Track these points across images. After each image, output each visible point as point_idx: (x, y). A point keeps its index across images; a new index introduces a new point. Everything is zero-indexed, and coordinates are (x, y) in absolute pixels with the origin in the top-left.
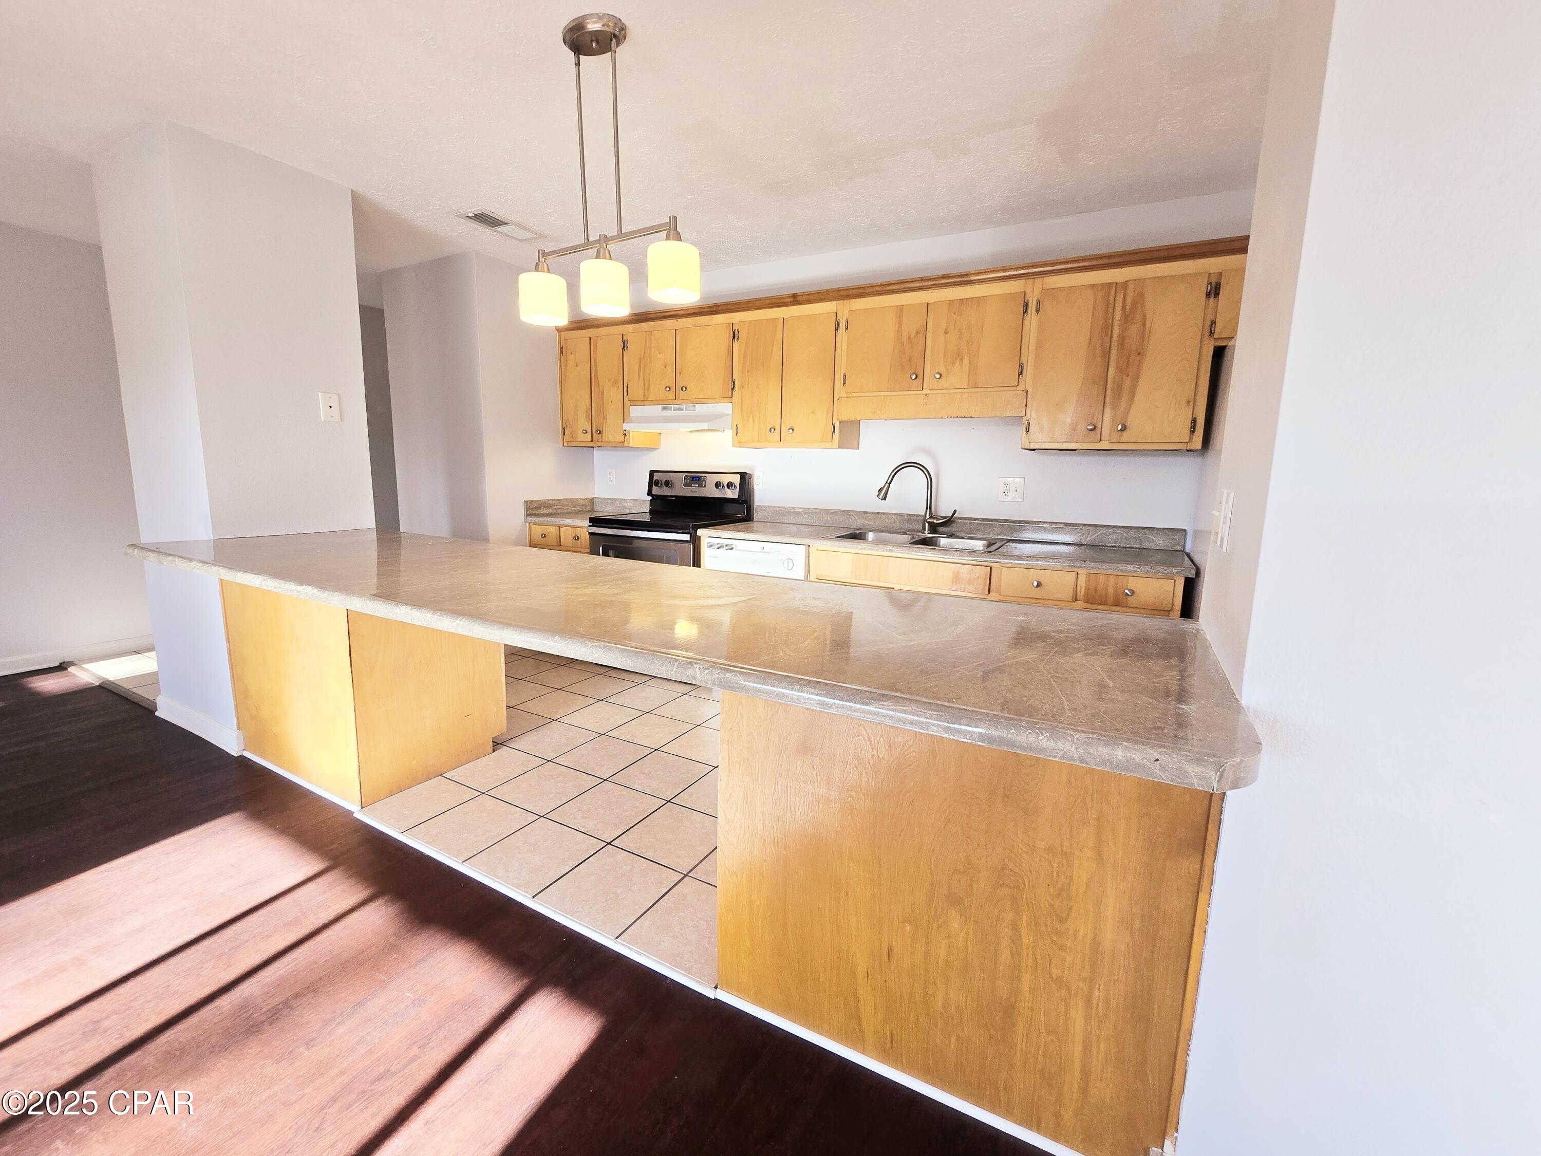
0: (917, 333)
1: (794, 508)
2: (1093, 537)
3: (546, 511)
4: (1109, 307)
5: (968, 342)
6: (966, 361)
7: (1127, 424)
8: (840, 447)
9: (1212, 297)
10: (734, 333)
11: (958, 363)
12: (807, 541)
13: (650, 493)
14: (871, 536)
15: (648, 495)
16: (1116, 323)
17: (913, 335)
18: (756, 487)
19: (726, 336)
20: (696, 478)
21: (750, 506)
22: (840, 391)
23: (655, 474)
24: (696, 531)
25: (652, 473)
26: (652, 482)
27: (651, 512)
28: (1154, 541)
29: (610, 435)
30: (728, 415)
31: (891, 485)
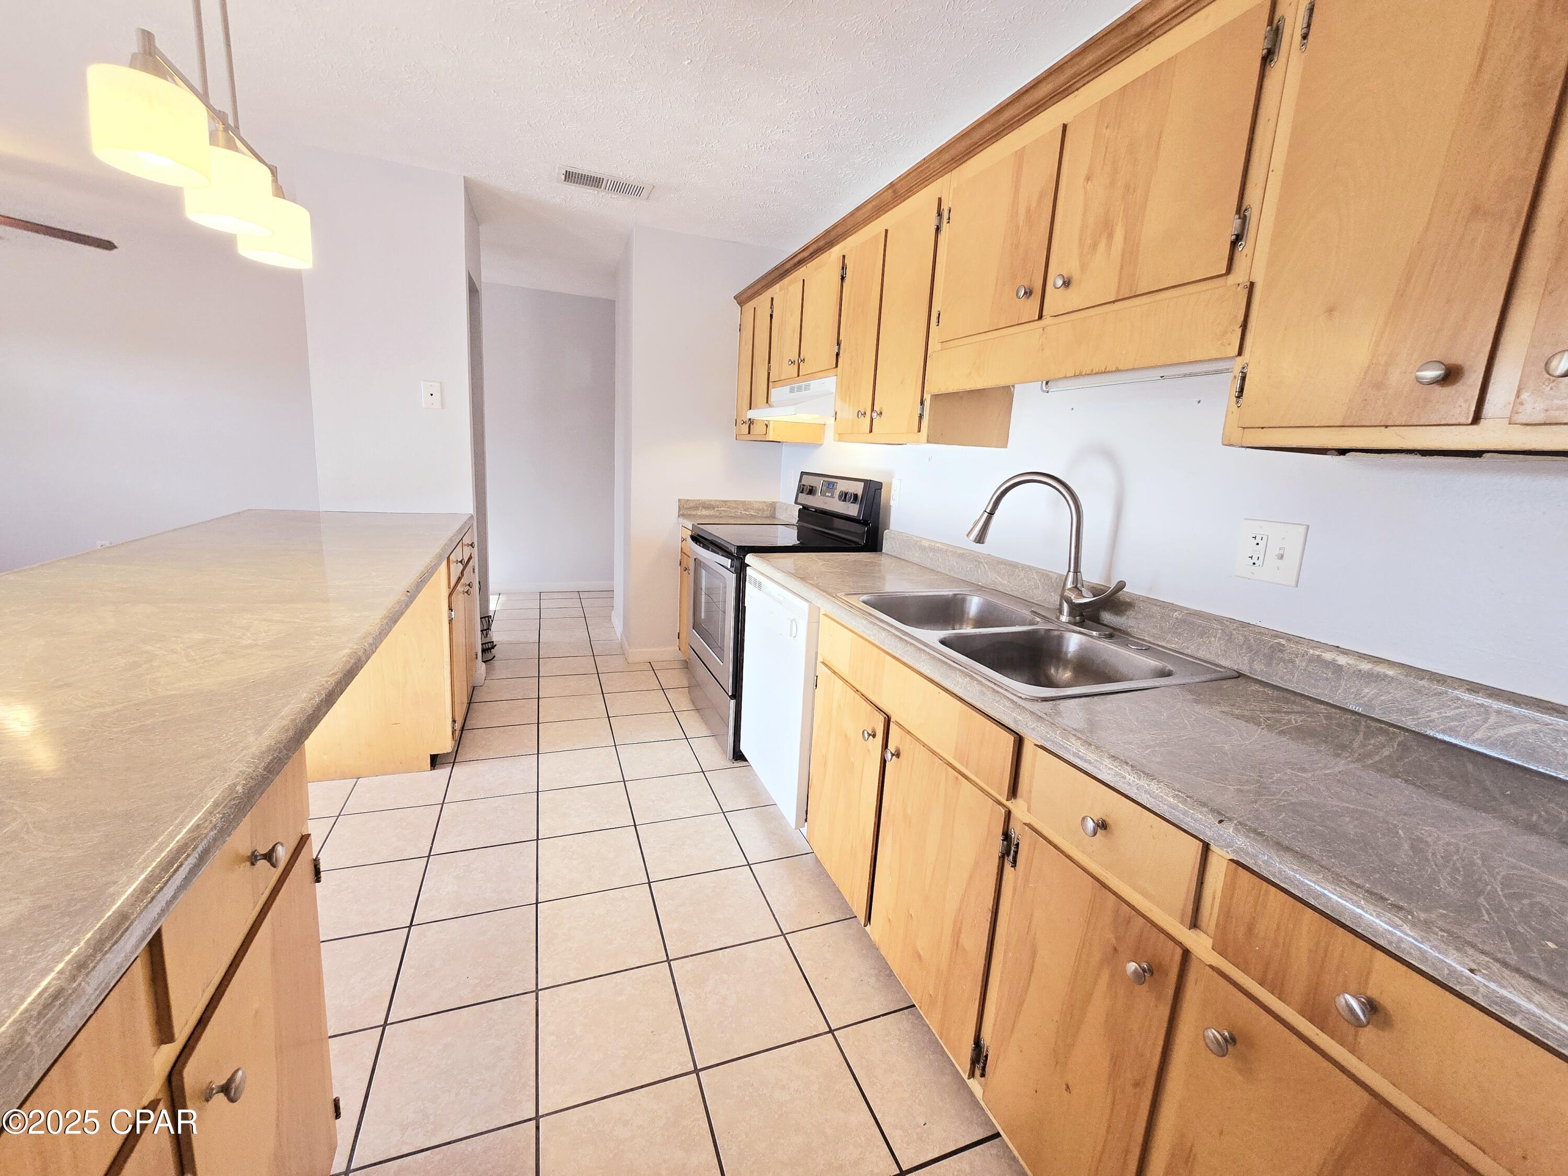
0: (1041, 197)
3: (705, 513)
5: (1126, 188)
6: (1119, 235)
8: (928, 442)
10: (843, 269)
11: (1103, 245)
13: (798, 504)
17: (1034, 205)
19: (837, 277)
20: (830, 485)
21: (876, 531)
22: (933, 340)
23: (803, 476)
24: (745, 556)
27: (798, 526)
30: (833, 393)
31: (994, 516)
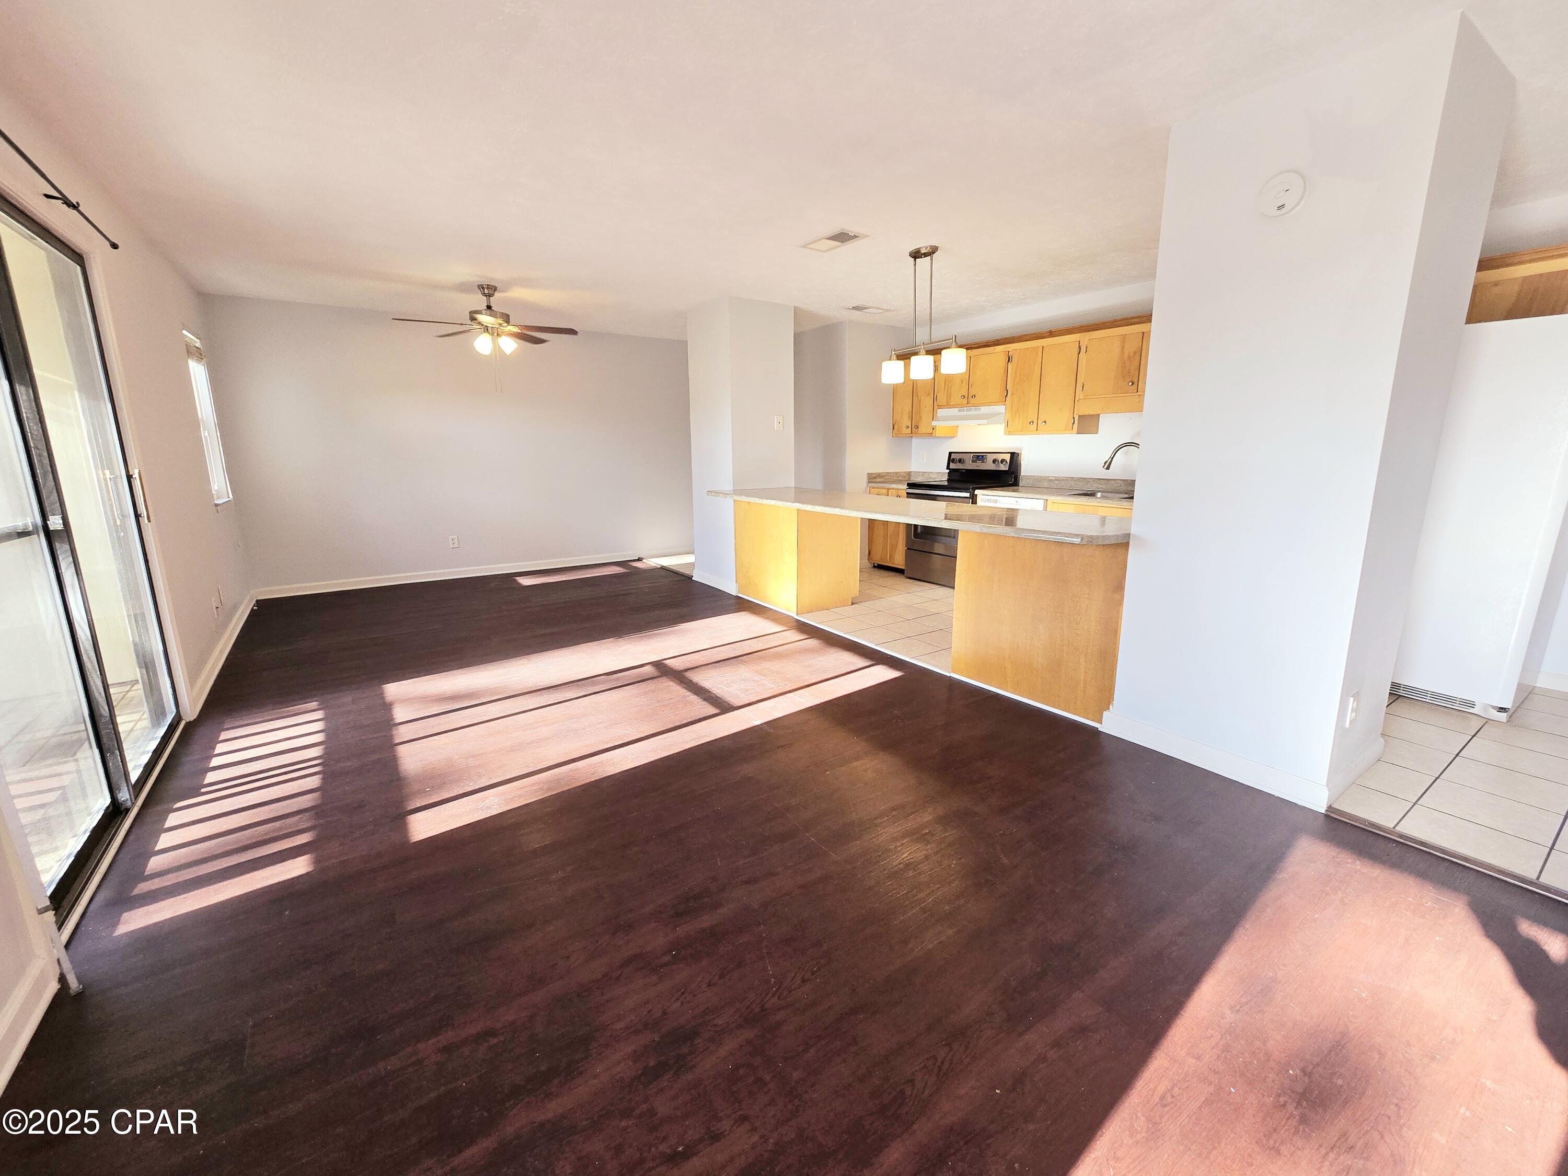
0: (1135, 353)
1: (1049, 477)
3: (880, 480)
8: (1079, 433)
10: (1009, 358)
12: (1045, 497)
13: (948, 468)
14: (1099, 495)
15: (947, 469)
17: (1131, 355)
18: (1022, 462)
19: (1004, 359)
20: (979, 457)
21: (1017, 476)
22: (1080, 395)
23: (952, 454)
24: (974, 491)
25: (950, 453)
26: (950, 460)
27: (948, 480)
29: (922, 429)
30: (1003, 413)
31: (1114, 459)
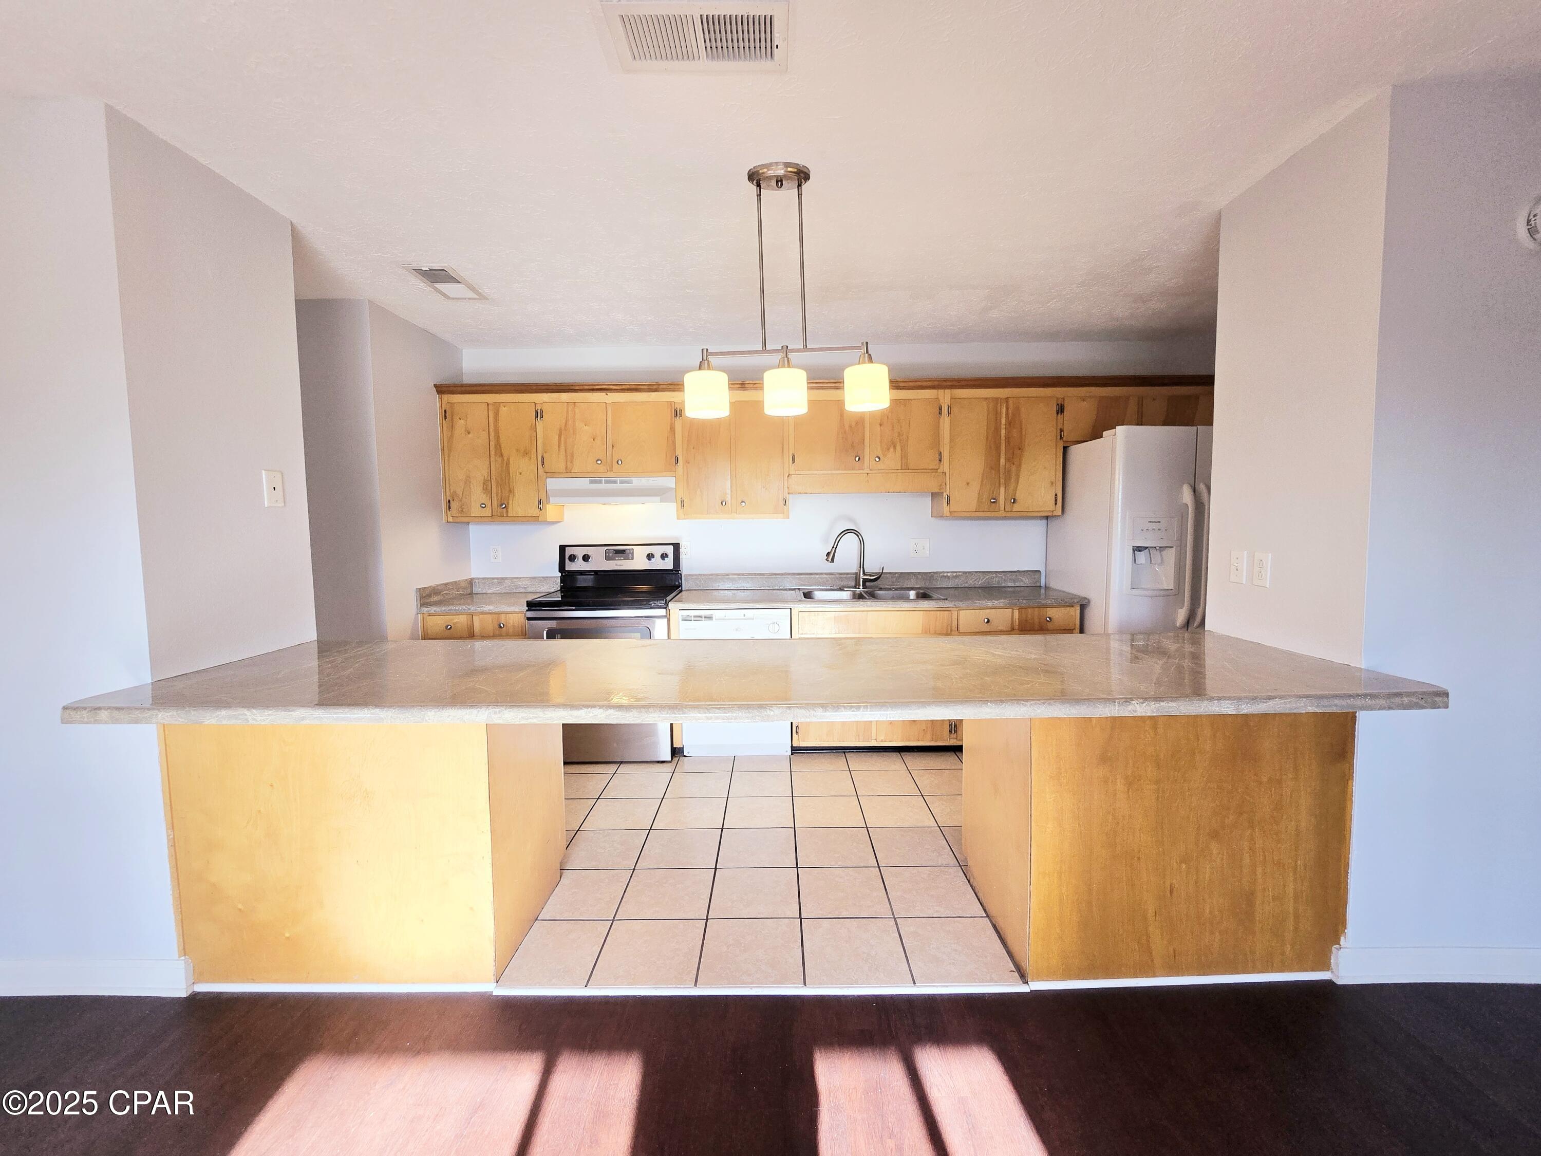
0: (857, 423)
2: (983, 580)
4: (997, 414)
5: (899, 434)
6: (898, 448)
7: (1016, 498)
9: (1059, 413)
10: (675, 410)
11: (892, 449)
13: (560, 570)
15: (559, 572)
16: (1003, 427)
17: (853, 425)
20: (619, 551)
21: (681, 578)
22: (789, 468)
23: (567, 549)
25: (562, 548)
26: (564, 558)
27: (562, 590)
28: (1022, 581)
29: (520, 510)
30: (671, 489)
31: (837, 549)
